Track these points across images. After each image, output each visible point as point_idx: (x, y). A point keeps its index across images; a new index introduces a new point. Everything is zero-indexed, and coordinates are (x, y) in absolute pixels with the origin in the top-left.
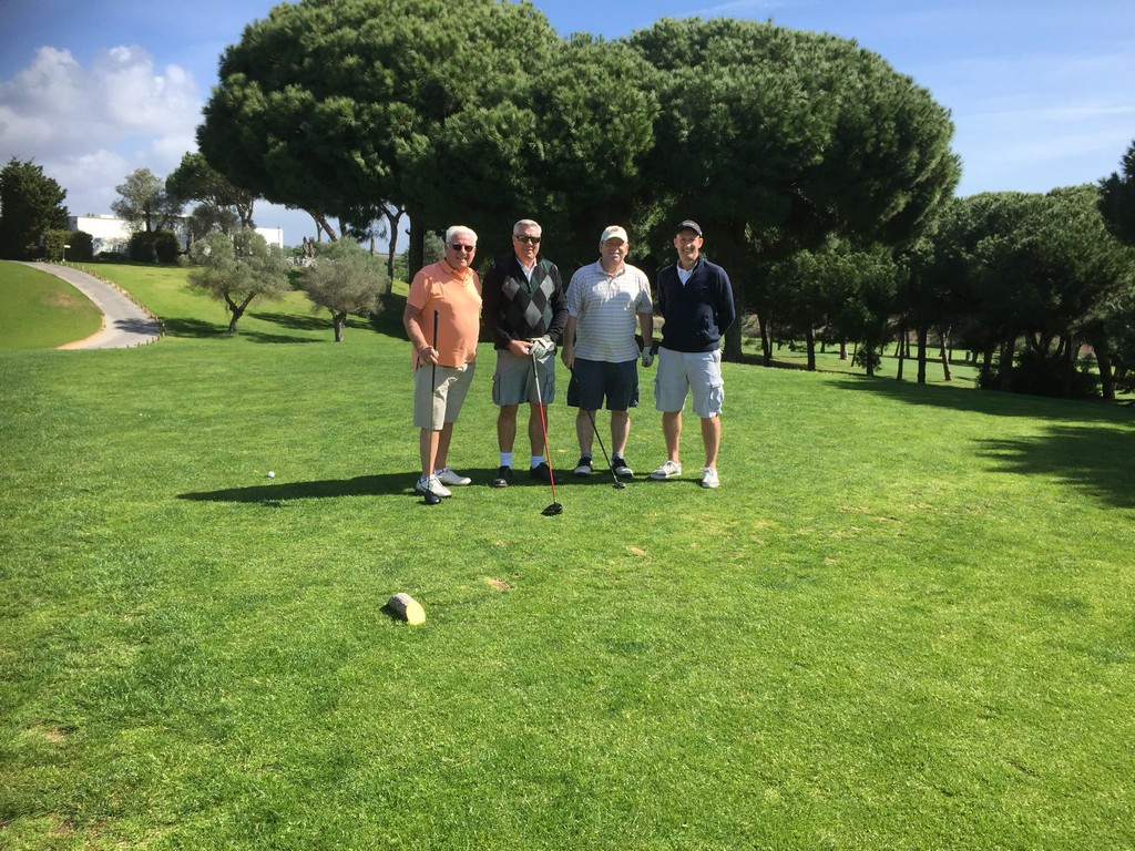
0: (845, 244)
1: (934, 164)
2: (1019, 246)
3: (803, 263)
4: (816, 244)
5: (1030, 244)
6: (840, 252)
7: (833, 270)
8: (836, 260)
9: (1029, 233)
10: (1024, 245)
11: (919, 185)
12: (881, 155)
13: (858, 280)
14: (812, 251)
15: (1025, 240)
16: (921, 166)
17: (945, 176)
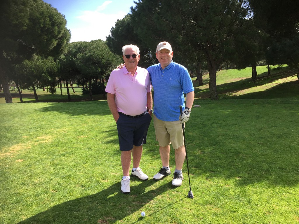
0: (39, 57)
1: (63, 31)
2: (88, 56)
3: (26, 64)
4: (30, 58)
5: (90, 55)
6: (38, 59)
7: (36, 65)
8: (37, 62)
9: (89, 52)
10: (89, 55)
11: (59, 38)
12: (46, 28)
13: (45, 68)
14: (28, 60)
15: (89, 54)
16: (59, 32)
17: (66, 36)
